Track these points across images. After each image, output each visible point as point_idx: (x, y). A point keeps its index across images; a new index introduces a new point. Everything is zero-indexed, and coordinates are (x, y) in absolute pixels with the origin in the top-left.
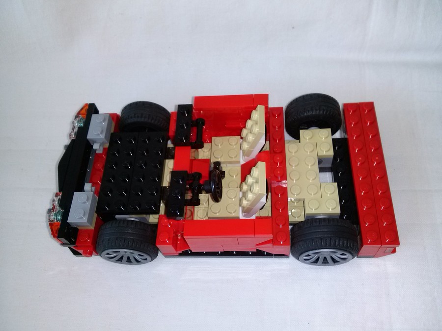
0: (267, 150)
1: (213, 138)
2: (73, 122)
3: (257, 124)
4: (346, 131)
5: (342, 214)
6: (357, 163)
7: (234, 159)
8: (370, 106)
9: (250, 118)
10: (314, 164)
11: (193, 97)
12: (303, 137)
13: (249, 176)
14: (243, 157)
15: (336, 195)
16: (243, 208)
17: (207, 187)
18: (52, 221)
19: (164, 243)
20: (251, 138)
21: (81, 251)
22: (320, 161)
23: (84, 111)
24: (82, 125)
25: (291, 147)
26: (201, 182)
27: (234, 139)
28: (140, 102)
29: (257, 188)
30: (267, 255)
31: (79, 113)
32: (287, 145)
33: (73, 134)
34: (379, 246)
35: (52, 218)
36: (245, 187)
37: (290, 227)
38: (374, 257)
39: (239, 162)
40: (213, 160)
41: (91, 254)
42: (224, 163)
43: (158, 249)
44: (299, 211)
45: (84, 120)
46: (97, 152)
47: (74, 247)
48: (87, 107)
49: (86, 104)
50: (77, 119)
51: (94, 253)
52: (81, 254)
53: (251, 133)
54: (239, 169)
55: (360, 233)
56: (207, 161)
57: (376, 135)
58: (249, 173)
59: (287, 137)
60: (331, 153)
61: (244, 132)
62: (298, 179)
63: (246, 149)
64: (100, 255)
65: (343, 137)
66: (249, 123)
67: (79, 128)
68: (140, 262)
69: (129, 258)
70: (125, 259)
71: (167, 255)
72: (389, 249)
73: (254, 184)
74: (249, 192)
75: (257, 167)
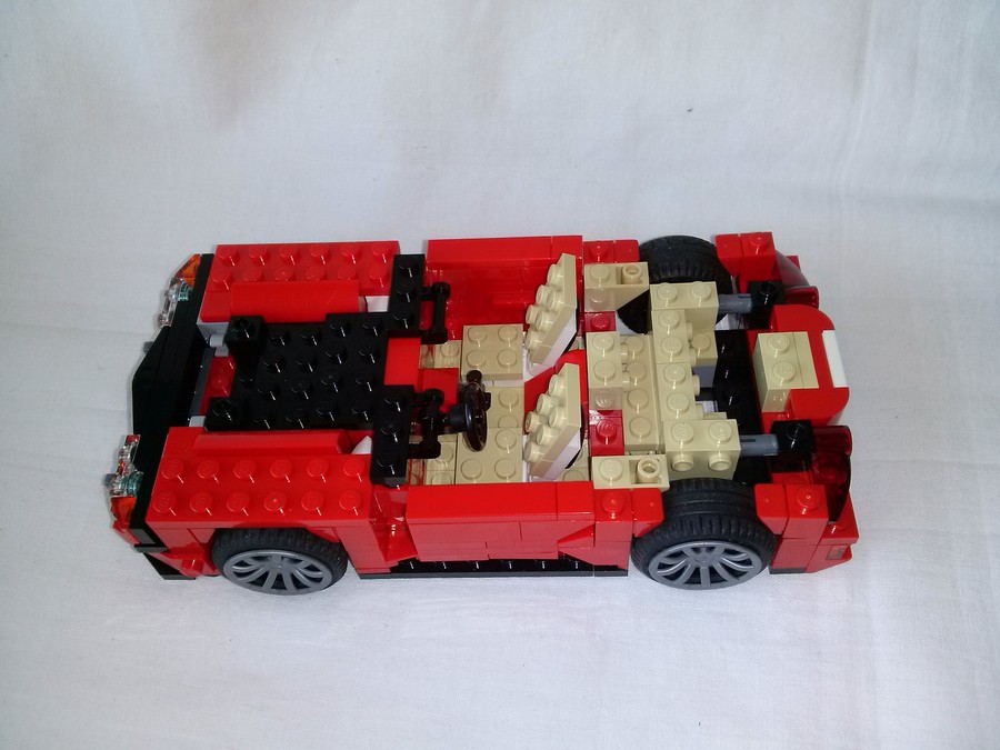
0: (579, 348)
1: (466, 328)
2: (167, 293)
3: (559, 291)
7: (509, 371)
9: (544, 282)
11: (424, 241)
13: (543, 396)
14: (528, 365)
16: (531, 464)
17: (455, 419)
18: (119, 494)
20: (546, 322)
21: (176, 564)
23: (190, 270)
24: (186, 298)
26: (443, 409)
27: (510, 331)
29: (563, 418)
30: (579, 569)
31: (180, 274)
33: (166, 316)
35: (118, 488)
36: (535, 420)
38: (803, 570)
39: (520, 376)
40: (466, 368)
41: (199, 568)
42: (490, 377)
45: (190, 289)
46: (217, 354)
47: (165, 553)
48: (198, 262)
49: (197, 256)
50: (176, 286)
51: (206, 567)
52: (179, 572)
53: (548, 311)
54: (521, 391)
56: (454, 372)
58: (545, 389)
60: (713, 355)
61: (532, 314)
63: (535, 346)
65: (735, 328)
66: (543, 293)
67: (180, 304)
68: (307, 587)
69: (279, 578)
70: (270, 580)
71: (365, 572)
72: (835, 548)
73: (557, 409)
74: (545, 428)
75: (561, 376)
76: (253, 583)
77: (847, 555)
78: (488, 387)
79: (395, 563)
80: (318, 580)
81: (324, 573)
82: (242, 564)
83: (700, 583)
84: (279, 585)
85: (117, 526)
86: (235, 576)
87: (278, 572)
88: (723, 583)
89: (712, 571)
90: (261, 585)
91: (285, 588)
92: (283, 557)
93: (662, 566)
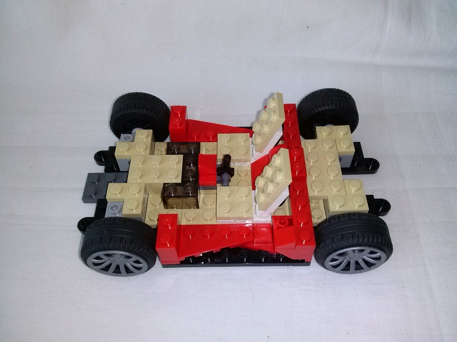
3: (275, 112)
7: (243, 157)
10: (335, 161)
12: (321, 133)
19: (164, 246)
22: (341, 158)
30: (283, 263)
32: (303, 141)
39: (250, 160)
40: (221, 155)
43: (156, 254)
44: (320, 212)
54: (249, 169)
56: (213, 157)
60: (353, 149)
62: (318, 175)
66: (263, 114)
68: (133, 272)
69: (118, 267)
70: (113, 268)
71: (165, 263)
73: (278, 172)
74: (269, 184)
75: (279, 155)
76: (102, 269)
78: (233, 165)
79: (183, 259)
80: (139, 269)
81: (144, 264)
82: (98, 258)
83: (349, 270)
84: (117, 271)
86: (93, 265)
87: (118, 263)
88: (362, 270)
89: (357, 263)
90: (107, 271)
91: (121, 273)
92: (121, 255)
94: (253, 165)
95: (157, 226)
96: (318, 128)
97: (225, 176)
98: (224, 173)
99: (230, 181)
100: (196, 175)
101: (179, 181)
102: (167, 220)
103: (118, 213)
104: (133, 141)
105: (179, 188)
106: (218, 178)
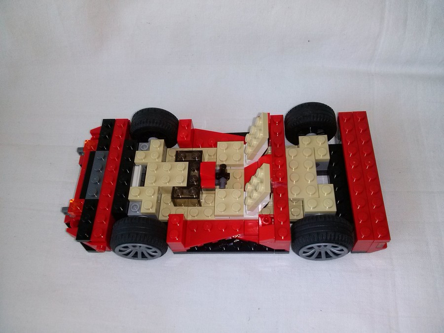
0: (269, 154)
1: (218, 143)
3: (261, 130)
4: (340, 138)
5: (337, 213)
6: (351, 167)
7: (238, 163)
8: (363, 115)
10: (312, 167)
12: (302, 142)
13: (253, 177)
14: (246, 161)
15: (333, 195)
19: (174, 240)
20: (255, 143)
21: (94, 247)
22: (318, 164)
25: (291, 151)
27: (238, 144)
28: (152, 109)
29: (262, 188)
30: (268, 251)
32: (287, 150)
34: (372, 241)
36: (249, 187)
37: (291, 225)
38: (366, 252)
39: (243, 165)
40: (219, 163)
41: (104, 249)
42: (231, 166)
43: (167, 245)
44: (298, 210)
47: (89, 242)
51: (107, 248)
52: (95, 250)
53: (255, 138)
54: (243, 171)
55: (354, 229)
56: (213, 164)
57: (369, 142)
58: (254, 174)
59: (287, 143)
60: (328, 157)
61: (248, 137)
62: (298, 181)
63: (249, 152)
64: (114, 251)
65: (338, 143)
66: (253, 129)
71: (175, 251)
72: (380, 244)
73: (260, 184)
74: (254, 192)
75: (262, 169)
77: (385, 246)
78: (229, 170)
79: (189, 248)
81: (159, 252)
83: (321, 258)
85: (68, 231)
88: (330, 258)
89: (326, 253)
93: (304, 252)
94: (246, 169)
95: (168, 220)
96: (300, 138)
97: (222, 180)
98: (221, 178)
99: (226, 184)
100: (199, 180)
101: (185, 184)
102: (175, 220)
103: (138, 211)
104: (148, 149)
105: (185, 191)
106: (217, 182)
